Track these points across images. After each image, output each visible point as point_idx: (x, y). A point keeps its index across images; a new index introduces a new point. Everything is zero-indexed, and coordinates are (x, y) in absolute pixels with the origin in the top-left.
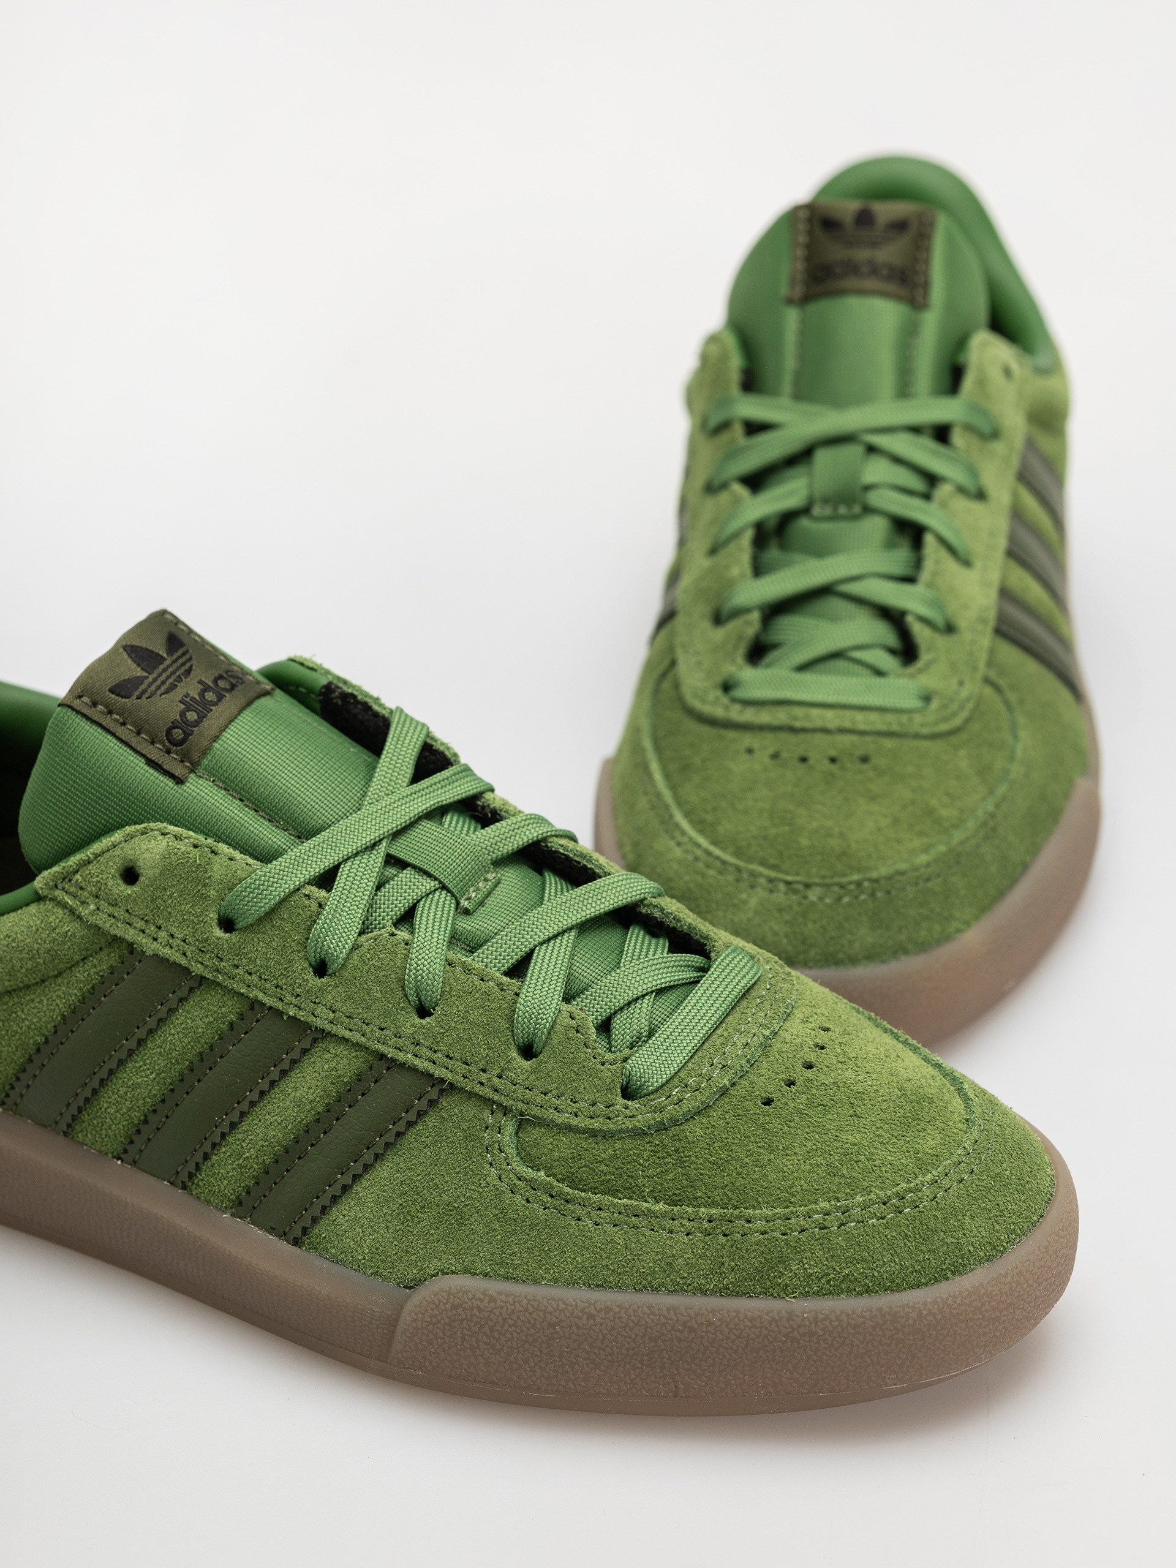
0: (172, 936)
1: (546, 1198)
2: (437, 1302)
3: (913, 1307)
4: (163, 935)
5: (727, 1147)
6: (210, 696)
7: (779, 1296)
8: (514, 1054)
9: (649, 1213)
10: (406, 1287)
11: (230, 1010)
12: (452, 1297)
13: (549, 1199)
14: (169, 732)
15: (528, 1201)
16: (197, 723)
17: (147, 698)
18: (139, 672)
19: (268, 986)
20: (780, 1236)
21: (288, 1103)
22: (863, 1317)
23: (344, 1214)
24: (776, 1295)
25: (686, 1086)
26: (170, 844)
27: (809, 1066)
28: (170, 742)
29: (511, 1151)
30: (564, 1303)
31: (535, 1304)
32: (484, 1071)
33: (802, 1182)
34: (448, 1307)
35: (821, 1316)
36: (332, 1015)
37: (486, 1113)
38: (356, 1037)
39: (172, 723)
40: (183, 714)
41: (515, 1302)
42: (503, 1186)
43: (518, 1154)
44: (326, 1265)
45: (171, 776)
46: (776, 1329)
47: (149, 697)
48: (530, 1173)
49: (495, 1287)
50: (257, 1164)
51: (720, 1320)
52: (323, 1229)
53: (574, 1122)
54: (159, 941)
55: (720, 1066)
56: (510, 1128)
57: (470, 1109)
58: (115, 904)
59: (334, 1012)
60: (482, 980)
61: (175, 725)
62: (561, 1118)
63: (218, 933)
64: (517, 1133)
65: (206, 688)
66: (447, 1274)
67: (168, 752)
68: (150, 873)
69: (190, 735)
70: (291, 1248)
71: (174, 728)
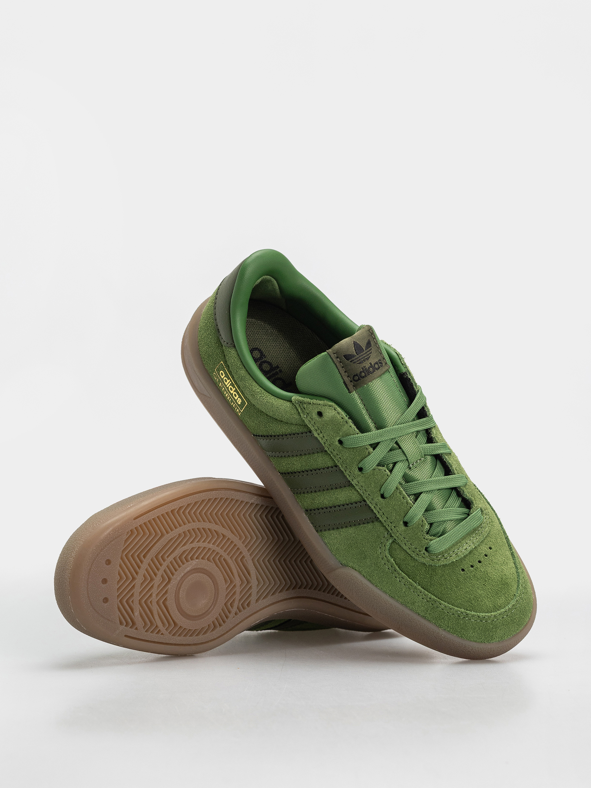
0: (324, 437)
1: (390, 566)
2: (347, 575)
3: (472, 647)
4: (321, 435)
5: (445, 580)
6: (371, 369)
7: (438, 626)
8: (402, 523)
9: (416, 588)
10: (341, 564)
11: (330, 464)
12: (352, 576)
13: (391, 567)
14: (354, 376)
15: (385, 564)
16: (363, 377)
17: (353, 363)
18: (355, 354)
19: (344, 465)
20: (447, 613)
21: (334, 497)
22: (457, 643)
23: (334, 534)
24: (437, 626)
25: (443, 556)
26: (336, 414)
27: (480, 562)
28: (353, 379)
29: (387, 548)
30: (381, 596)
31: (373, 592)
32: (391, 523)
33: (460, 600)
34: (350, 578)
35: (446, 637)
36: (357, 483)
37: (386, 533)
38: (361, 492)
39: (357, 374)
40: (361, 372)
41: (368, 588)
42: (381, 557)
43: (389, 549)
44: (322, 543)
45: (348, 389)
46: (433, 634)
47: (354, 363)
48: (389, 558)
49: (365, 582)
50: (317, 505)
51: (420, 624)
52: (326, 533)
53: (408, 551)
54: (320, 436)
55: (455, 553)
56: (391, 541)
57: (382, 529)
58: (312, 419)
59: (358, 482)
60: (403, 498)
61: (357, 375)
62: (405, 547)
63: (337, 443)
64: (391, 543)
65: (371, 366)
66: (353, 569)
67: (351, 381)
68: (326, 418)
69: (360, 380)
70: (315, 531)
71: (356, 376)
